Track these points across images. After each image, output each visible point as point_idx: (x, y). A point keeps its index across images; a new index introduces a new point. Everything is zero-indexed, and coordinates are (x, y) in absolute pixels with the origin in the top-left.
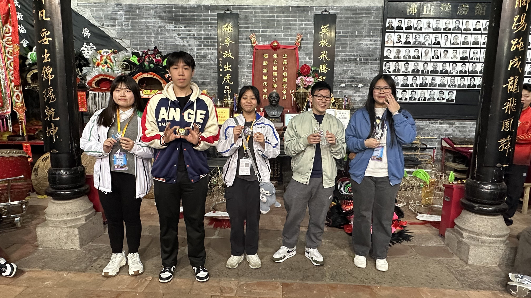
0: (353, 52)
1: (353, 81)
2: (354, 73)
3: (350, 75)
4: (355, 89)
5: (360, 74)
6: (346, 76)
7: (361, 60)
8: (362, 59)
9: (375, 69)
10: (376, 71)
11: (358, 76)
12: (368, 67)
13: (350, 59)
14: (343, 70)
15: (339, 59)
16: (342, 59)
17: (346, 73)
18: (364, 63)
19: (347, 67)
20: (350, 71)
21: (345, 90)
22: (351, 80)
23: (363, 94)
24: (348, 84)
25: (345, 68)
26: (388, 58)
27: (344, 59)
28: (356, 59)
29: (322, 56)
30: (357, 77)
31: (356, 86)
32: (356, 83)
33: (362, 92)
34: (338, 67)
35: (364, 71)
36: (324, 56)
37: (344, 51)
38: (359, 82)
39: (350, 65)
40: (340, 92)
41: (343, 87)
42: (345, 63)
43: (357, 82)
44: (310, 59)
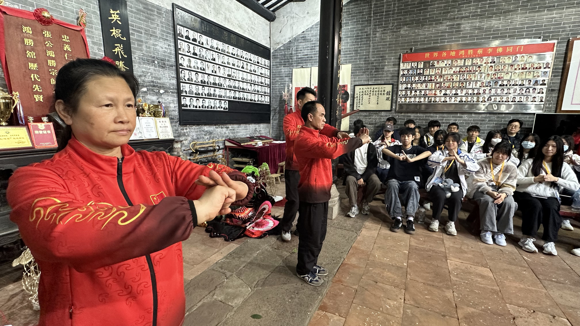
0: (150, 53)
1: (154, 86)
2: (154, 77)
3: (150, 79)
4: (157, 95)
5: (160, 79)
6: (146, 79)
7: (159, 63)
9: (173, 76)
10: (174, 77)
11: (159, 81)
12: (166, 72)
13: (148, 60)
14: (143, 72)
15: (137, 58)
16: (140, 58)
17: (146, 76)
18: (162, 67)
19: (146, 68)
20: (149, 74)
21: (148, 95)
22: (152, 84)
23: (165, 100)
24: (150, 89)
25: (144, 70)
26: (183, 66)
27: (142, 59)
28: (154, 62)
29: (116, 50)
31: (157, 91)
32: (157, 88)
33: (164, 98)
34: (137, 67)
35: (163, 76)
36: (119, 50)
37: (140, 49)
38: (160, 88)
39: (149, 67)
40: (142, 96)
41: (145, 92)
42: (144, 63)
44: (99, 50)
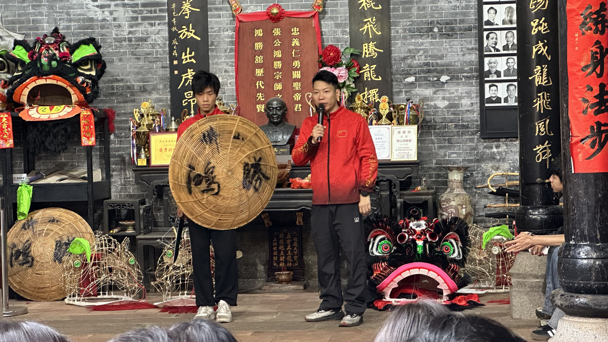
0: (426, 17)
1: (429, 71)
2: (430, 56)
3: (423, 60)
4: (433, 86)
5: (441, 57)
6: (415, 62)
7: (440, 30)
8: (442, 28)
9: (470, 47)
10: (472, 49)
11: (439, 61)
12: (456, 43)
13: (419, 30)
14: (409, 51)
15: (400, 31)
16: (405, 30)
17: (415, 56)
18: (448, 35)
19: (415, 44)
20: (421, 52)
21: (416, 88)
22: (425, 68)
23: (451, 94)
24: (420, 77)
25: (412, 47)
26: (492, 24)
27: (410, 31)
28: (431, 30)
29: (366, 27)
30: (437, 63)
31: (435, 79)
32: (435, 74)
33: (449, 91)
34: (400, 45)
35: (449, 50)
36: (369, 26)
37: (408, 15)
38: (442, 72)
39: (421, 41)
40: (406, 92)
41: (412, 83)
42: (412, 37)
43: (438, 72)
44: (344, 32)
